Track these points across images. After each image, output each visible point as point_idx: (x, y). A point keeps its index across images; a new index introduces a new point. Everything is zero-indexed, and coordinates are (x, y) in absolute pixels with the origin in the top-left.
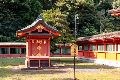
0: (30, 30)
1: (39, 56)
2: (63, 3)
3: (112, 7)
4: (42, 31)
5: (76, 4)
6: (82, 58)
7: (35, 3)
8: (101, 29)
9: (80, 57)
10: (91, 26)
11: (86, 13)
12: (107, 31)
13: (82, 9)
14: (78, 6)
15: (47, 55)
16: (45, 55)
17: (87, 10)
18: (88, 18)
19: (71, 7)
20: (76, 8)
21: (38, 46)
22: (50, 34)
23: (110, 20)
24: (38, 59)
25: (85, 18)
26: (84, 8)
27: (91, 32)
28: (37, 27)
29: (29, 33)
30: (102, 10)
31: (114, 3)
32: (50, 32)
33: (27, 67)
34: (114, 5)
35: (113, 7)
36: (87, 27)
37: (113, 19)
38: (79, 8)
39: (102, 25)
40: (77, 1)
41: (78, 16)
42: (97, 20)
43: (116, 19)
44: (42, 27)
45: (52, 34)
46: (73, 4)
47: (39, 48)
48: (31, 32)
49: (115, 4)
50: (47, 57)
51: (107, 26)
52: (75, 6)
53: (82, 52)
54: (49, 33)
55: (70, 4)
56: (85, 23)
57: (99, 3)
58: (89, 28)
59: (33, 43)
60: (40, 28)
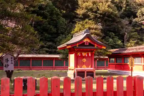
0: (77, 43)
1: (84, 68)
2: (84, 11)
3: (137, 15)
4: (88, 44)
5: (99, 12)
6: (114, 70)
7: (54, 11)
8: (125, 40)
9: (111, 70)
10: (115, 36)
11: (109, 22)
12: (132, 41)
13: (106, 18)
14: (101, 14)
15: (92, 67)
16: (90, 66)
17: (110, 19)
18: (111, 27)
19: (93, 15)
20: (98, 16)
21: (84, 58)
22: (96, 47)
23: (135, 30)
24: (84, 71)
25: (108, 28)
26: (107, 16)
27: (115, 43)
28: (84, 41)
29: (76, 46)
30: (125, 18)
31: (139, 11)
32: (96, 45)
33: (74, 78)
34: (139, 13)
35: (139, 15)
36: (110, 37)
37: (139, 28)
38: (102, 16)
39: (126, 35)
40: (100, 9)
41: (101, 25)
42: (122, 29)
43: (142, 29)
44: (89, 41)
45: (97, 47)
46: (96, 12)
47: (85, 60)
48: (79, 45)
49: (141, 12)
50: (92, 69)
51: (131, 36)
52: (97, 14)
53: (114, 64)
54: (94, 46)
55: (92, 12)
56: (108, 32)
57: (122, 10)
58: (113, 38)
59: (79, 55)
60: (87, 42)
